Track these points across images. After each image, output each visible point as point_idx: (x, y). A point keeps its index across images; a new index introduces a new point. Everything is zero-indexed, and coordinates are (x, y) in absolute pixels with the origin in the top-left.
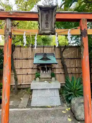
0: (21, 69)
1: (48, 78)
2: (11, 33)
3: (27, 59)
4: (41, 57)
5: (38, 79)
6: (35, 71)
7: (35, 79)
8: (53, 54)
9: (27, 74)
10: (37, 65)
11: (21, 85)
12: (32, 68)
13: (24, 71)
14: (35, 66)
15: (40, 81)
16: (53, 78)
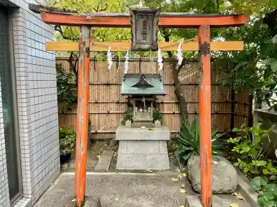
0: (96, 103)
1: (148, 121)
2: (89, 49)
3: (108, 85)
4: (136, 81)
5: (128, 122)
6: (123, 108)
7: (123, 123)
8: (158, 76)
9: (109, 113)
10: (127, 97)
11: (96, 133)
12: (118, 103)
13: (102, 109)
14: (123, 99)
15: (133, 127)
16: (157, 122)
